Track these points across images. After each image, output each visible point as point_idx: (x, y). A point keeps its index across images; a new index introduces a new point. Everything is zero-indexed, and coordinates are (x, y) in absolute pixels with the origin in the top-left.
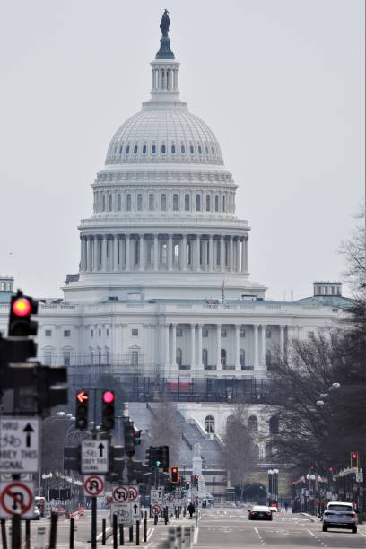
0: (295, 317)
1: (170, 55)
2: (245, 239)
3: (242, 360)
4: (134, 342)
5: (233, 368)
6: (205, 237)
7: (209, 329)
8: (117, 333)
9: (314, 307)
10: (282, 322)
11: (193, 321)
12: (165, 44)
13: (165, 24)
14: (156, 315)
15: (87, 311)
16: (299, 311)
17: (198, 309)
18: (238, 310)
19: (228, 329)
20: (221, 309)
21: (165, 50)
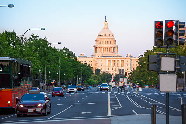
0: (125, 59)
2: (117, 48)
3: (117, 65)
4: (102, 62)
7: (113, 60)
8: (99, 61)
10: (123, 59)
13: (106, 18)
14: (105, 59)
15: (95, 58)
17: (111, 57)
18: (117, 58)
19: (115, 60)
20: (114, 58)
21: (106, 21)
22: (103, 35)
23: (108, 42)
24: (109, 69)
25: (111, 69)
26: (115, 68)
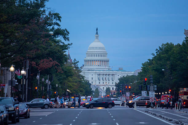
0: (116, 73)
1: (98, 34)
2: (109, 61)
3: (108, 79)
4: (92, 76)
5: (107, 80)
6: (103, 61)
7: (103, 74)
8: (89, 75)
9: (119, 71)
10: (114, 74)
11: (101, 73)
12: (97, 32)
13: (97, 30)
14: (96, 72)
15: (85, 72)
16: (117, 72)
17: (102, 72)
18: (108, 72)
19: (106, 75)
20: (105, 72)
21: (97, 33)
22: (94, 48)
23: (99, 55)
24: (99, 83)
25: (101, 84)
26: (106, 82)
